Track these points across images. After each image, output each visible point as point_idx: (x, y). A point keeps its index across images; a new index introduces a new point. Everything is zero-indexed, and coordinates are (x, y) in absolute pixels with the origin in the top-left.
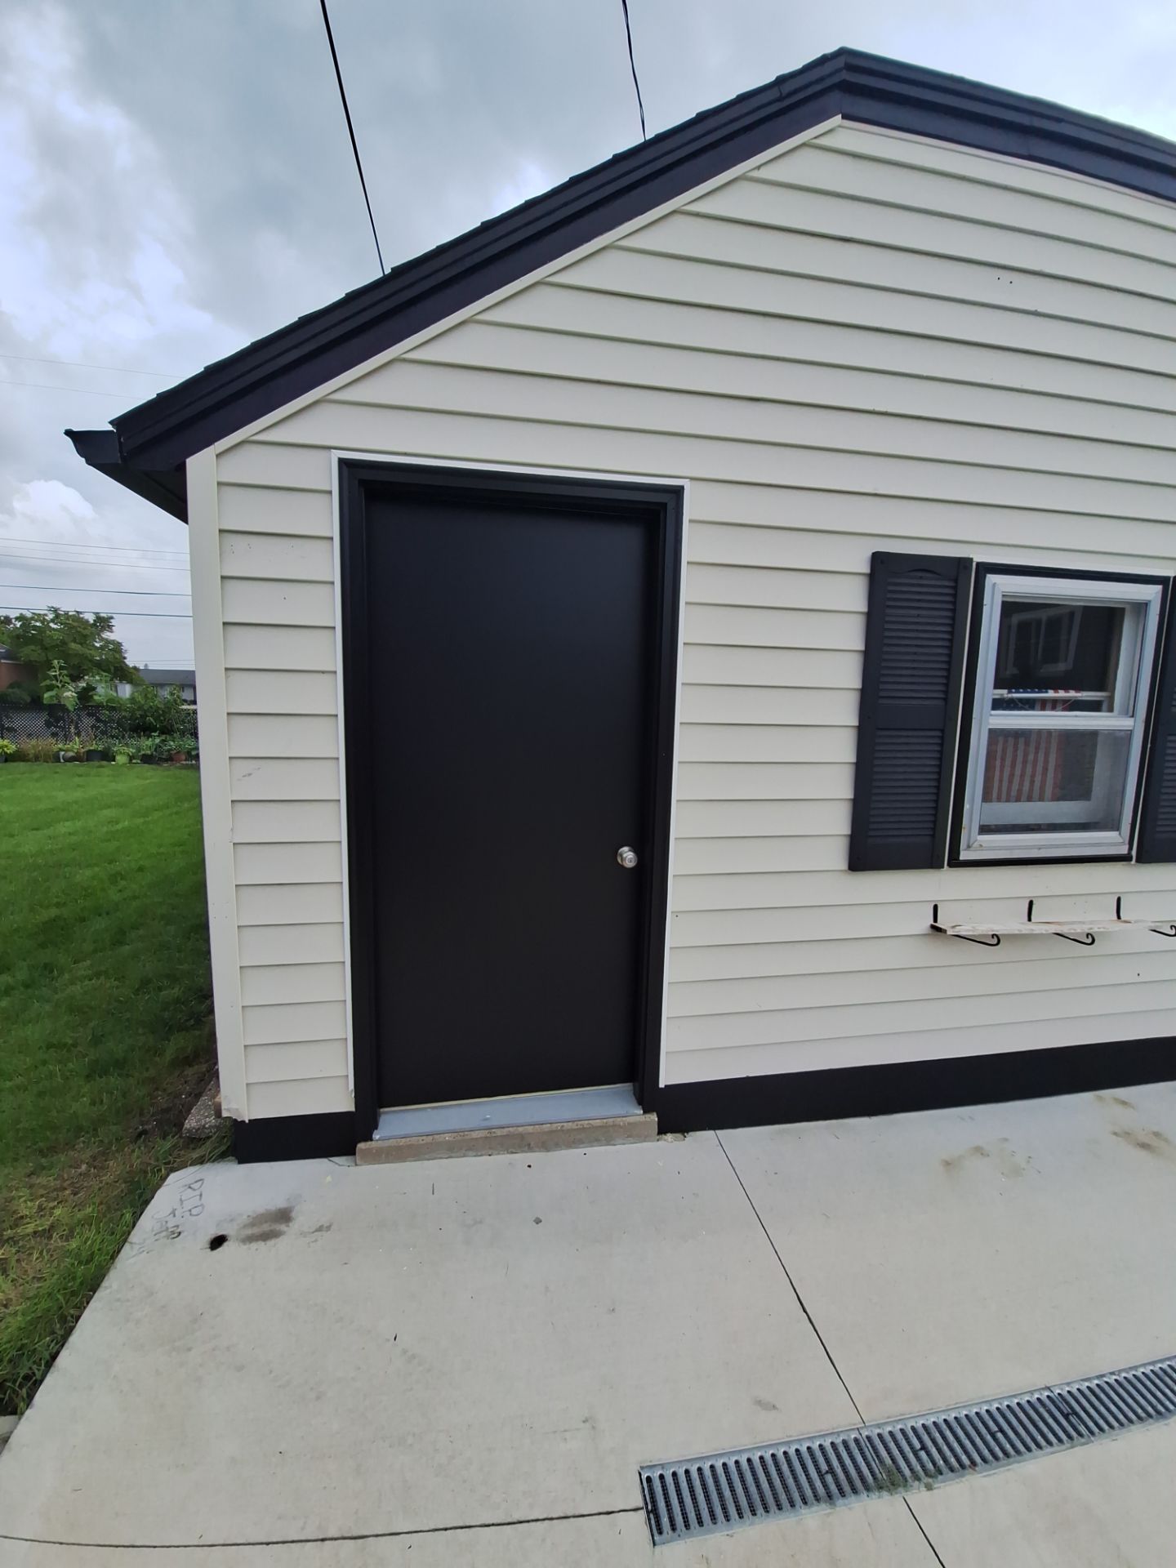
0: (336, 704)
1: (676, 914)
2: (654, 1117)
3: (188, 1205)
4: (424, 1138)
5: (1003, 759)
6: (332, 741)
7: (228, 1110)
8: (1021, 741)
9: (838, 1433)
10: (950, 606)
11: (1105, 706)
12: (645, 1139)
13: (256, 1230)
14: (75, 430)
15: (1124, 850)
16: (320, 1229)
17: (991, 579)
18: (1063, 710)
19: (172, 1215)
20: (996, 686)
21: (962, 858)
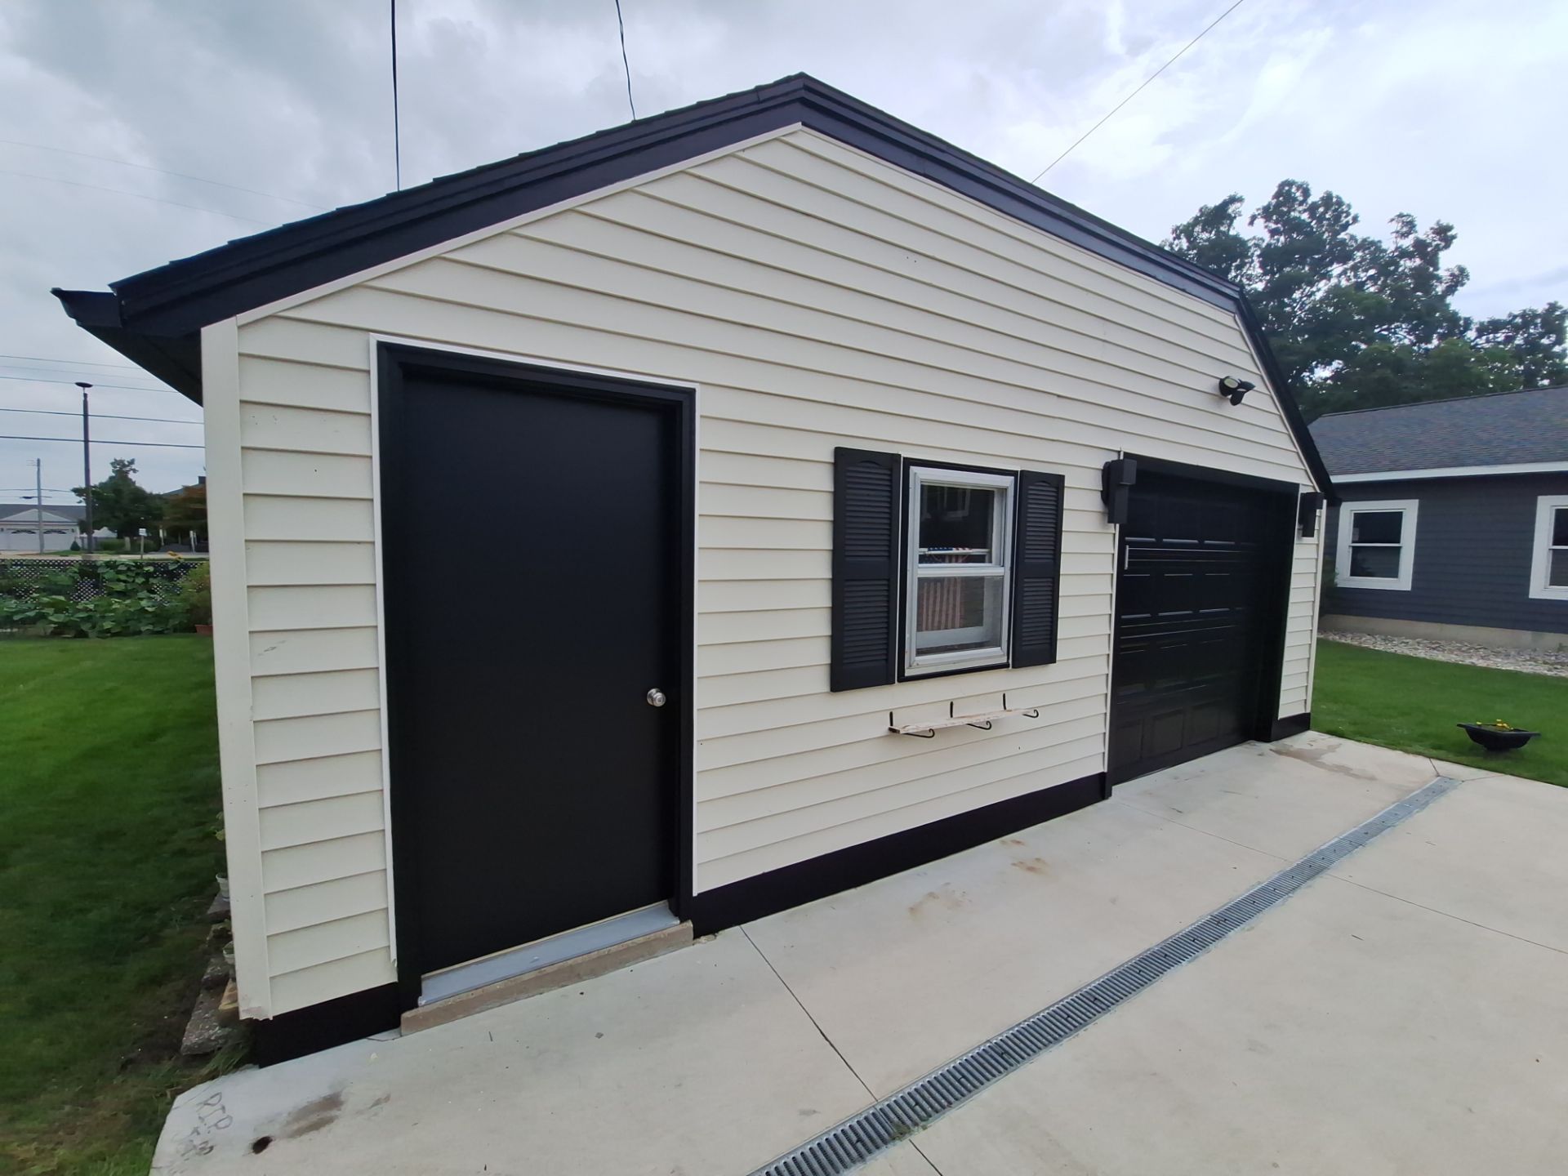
0: (377, 575)
1: (701, 742)
2: (689, 924)
3: (211, 1121)
4: (473, 992)
5: (928, 599)
6: (371, 611)
7: (248, 1011)
8: (939, 584)
9: (861, 1114)
10: (888, 489)
11: (987, 558)
12: (684, 945)
13: (303, 1123)
14: (64, 289)
15: (1004, 660)
16: (377, 1103)
17: (913, 469)
18: (963, 562)
19: (196, 1134)
20: (921, 547)
21: (906, 675)
